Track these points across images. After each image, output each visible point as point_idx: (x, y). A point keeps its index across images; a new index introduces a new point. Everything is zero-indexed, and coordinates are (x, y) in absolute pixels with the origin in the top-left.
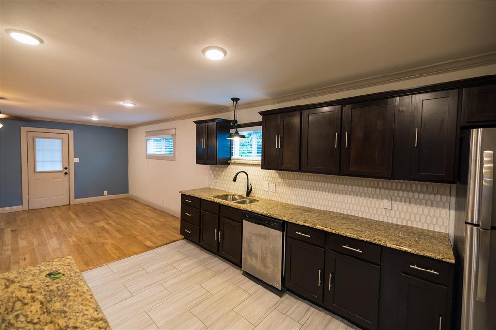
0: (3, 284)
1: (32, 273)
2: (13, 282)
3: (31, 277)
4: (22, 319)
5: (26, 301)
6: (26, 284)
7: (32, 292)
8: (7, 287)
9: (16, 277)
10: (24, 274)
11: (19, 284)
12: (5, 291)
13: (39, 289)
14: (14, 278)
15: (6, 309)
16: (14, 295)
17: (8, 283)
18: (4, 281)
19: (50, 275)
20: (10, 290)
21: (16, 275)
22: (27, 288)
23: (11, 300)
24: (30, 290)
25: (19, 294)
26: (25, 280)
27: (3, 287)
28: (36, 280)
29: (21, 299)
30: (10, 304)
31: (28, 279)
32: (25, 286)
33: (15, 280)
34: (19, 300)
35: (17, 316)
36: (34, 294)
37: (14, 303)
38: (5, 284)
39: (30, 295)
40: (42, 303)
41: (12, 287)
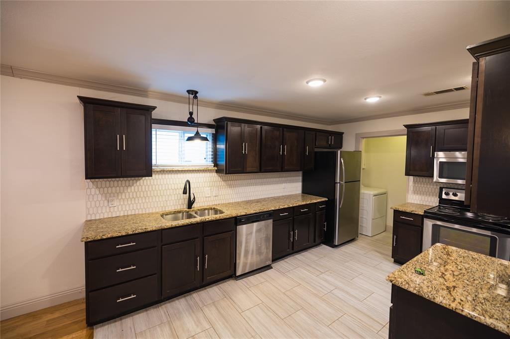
0: (455, 291)
1: (429, 284)
2: (448, 288)
3: (434, 282)
4: (459, 268)
5: (451, 272)
6: (441, 280)
7: (443, 274)
8: (454, 287)
9: (443, 289)
10: (435, 288)
11: (446, 283)
12: (457, 286)
13: (438, 272)
14: (444, 289)
15: (464, 276)
16: (454, 279)
17: (452, 290)
18: (453, 294)
19: (422, 274)
20: (454, 284)
21: (441, 291)
22: (443, 278)
23: (458, 278)
24: (443, 275)
25: (451, 278)
26: (439, 283)
27: (457, 289)
28: (434, 278)
29: (452, 275)
30: (460, 276)
31: (437, 282)
32: (443, 279)
33: (445, 288)
34: (454, 275)
35: (460, 270)
36: (444, 272)
37: (457, 276)
38: (454, 290)
39: (446, 273)
40: (445, 266)
41: (451, 285)
